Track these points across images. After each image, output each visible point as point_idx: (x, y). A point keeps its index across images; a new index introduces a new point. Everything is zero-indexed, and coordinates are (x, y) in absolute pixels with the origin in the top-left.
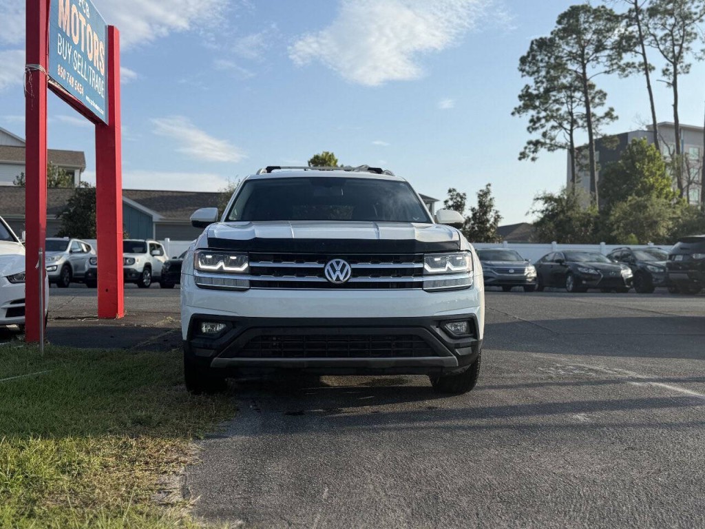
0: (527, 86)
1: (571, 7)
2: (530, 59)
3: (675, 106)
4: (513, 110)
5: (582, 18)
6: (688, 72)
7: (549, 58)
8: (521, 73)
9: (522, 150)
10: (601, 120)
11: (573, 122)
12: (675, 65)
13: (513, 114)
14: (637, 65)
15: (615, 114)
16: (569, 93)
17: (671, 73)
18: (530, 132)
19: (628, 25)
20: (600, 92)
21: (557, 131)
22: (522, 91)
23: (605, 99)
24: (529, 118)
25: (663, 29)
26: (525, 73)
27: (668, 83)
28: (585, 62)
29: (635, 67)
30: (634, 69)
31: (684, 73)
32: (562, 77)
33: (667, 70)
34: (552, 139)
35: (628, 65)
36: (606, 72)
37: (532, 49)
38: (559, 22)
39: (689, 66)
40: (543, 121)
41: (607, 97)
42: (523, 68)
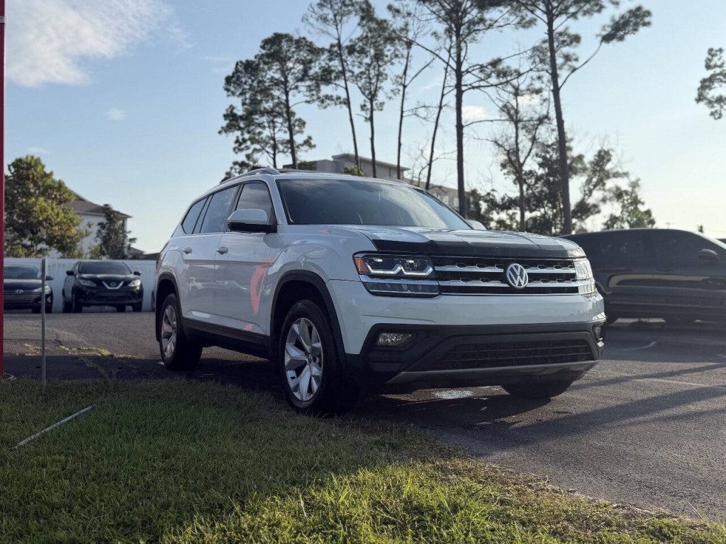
0: (231, 106)
1: (275, 34)
2: (234, 79)
3: (372, 139)
4: (220, 129)
5: (285, 45)
6: (381, 110)
7: (253, 81)
8: (226, 92)
9: (228, 170)
10: (301, 147)
11: (275, 147)
12: (371, 101)
13: (220, 132)
14: (334, 98)
15: (313, 142)
16: (271, 118)
17: (368, 109)
18: (236, 153)
19: (330, 60)
20: (300, 120)
21: (260, 154)
22: (227, 110)
23: (304, 127)
24: (235, 139)
25: (359, 67)
26: (230, 93)
27: (366, 118)
28: (288, 89)
29: (333, 100)
30: (333, 102)
31: (379, 110)
32: (264, 102)
33: (365, 106)
34: (255, 162)
35: (327, 97)
36: (307, 102)
37: (237, 70)
38: (263, 47)
39: (382, 104)
40: (249, 143)
41: (306, 126)
42: (229, 87)
